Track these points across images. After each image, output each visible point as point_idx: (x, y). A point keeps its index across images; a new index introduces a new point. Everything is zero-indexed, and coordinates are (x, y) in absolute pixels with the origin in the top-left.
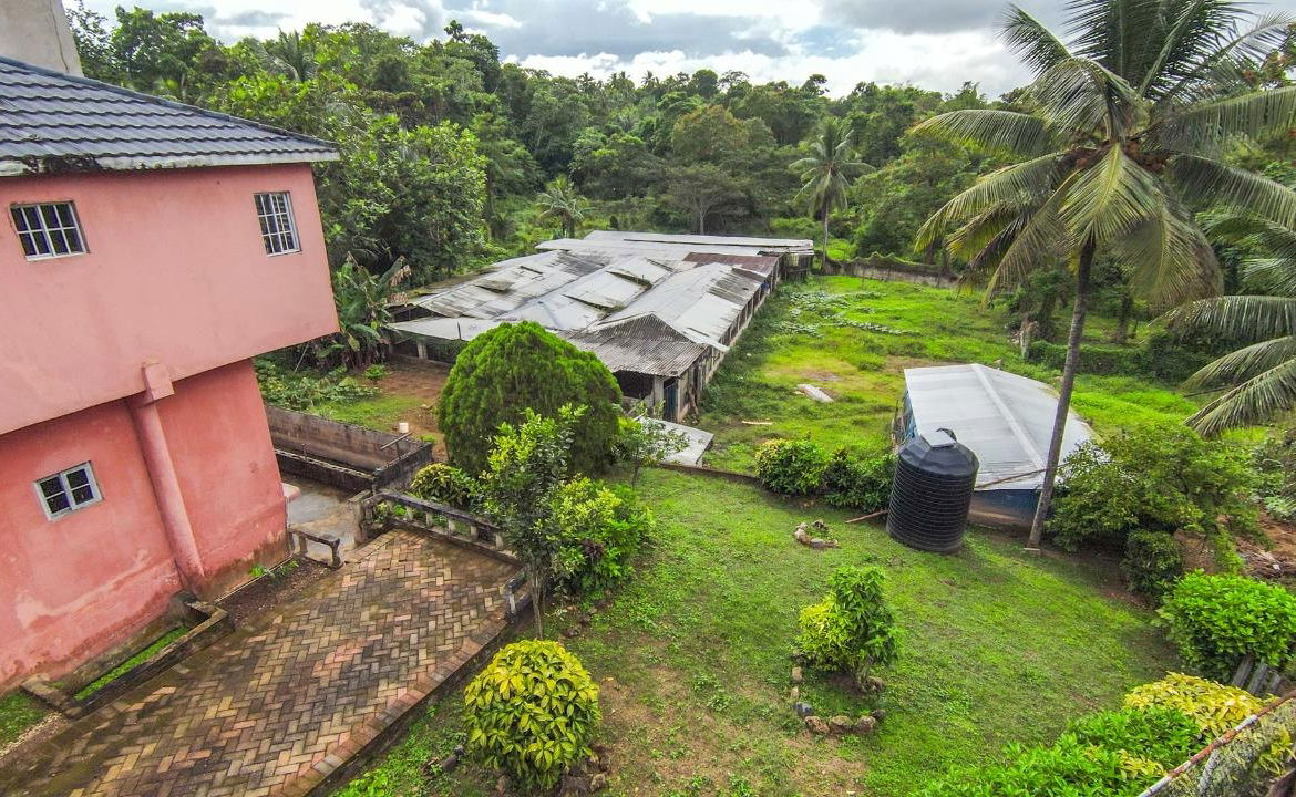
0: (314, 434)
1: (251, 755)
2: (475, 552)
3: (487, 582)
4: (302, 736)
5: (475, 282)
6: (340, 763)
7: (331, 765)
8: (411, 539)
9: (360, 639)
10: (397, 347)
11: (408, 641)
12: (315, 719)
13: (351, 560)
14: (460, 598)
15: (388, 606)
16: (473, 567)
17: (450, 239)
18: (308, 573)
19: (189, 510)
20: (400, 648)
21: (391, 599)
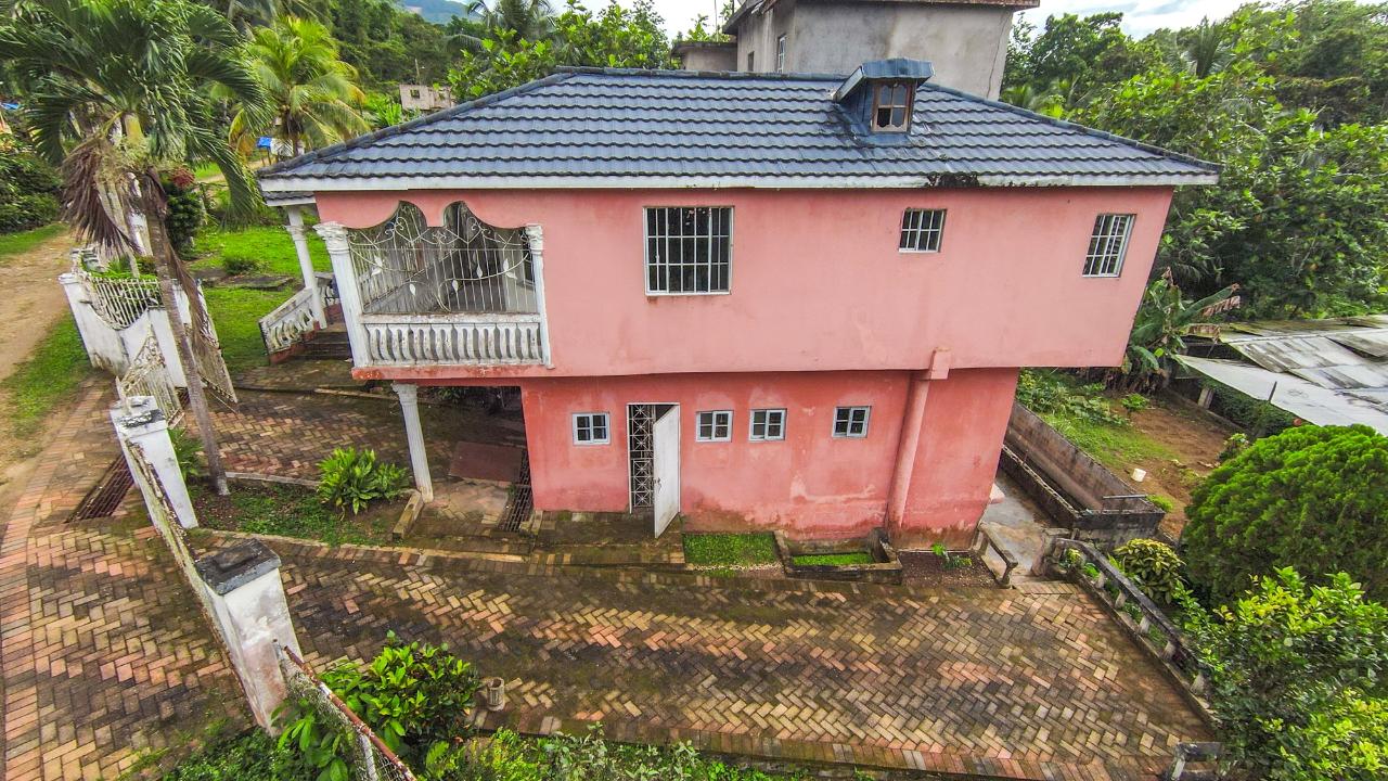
0: (1042, 443)
1: (866, 696)
2: (1159, 671)
3: (1158, 717)
4: (908, 715)
5: (1332, 334)
6: (923, 767)
7: (915, 762)
8: (1088, 606)
9: (991, 669)
10: (1174, 382)
11: (1035, 710)
12: (923, 710)
13: (1019, 588)
14: (1114, 710)
15: (1032, 658)
16: (1147, 686)
17: (1319, 271)
18: (976, 574)
19: (914, 473)
20: (1026, 707)
21: (1038, 653)
